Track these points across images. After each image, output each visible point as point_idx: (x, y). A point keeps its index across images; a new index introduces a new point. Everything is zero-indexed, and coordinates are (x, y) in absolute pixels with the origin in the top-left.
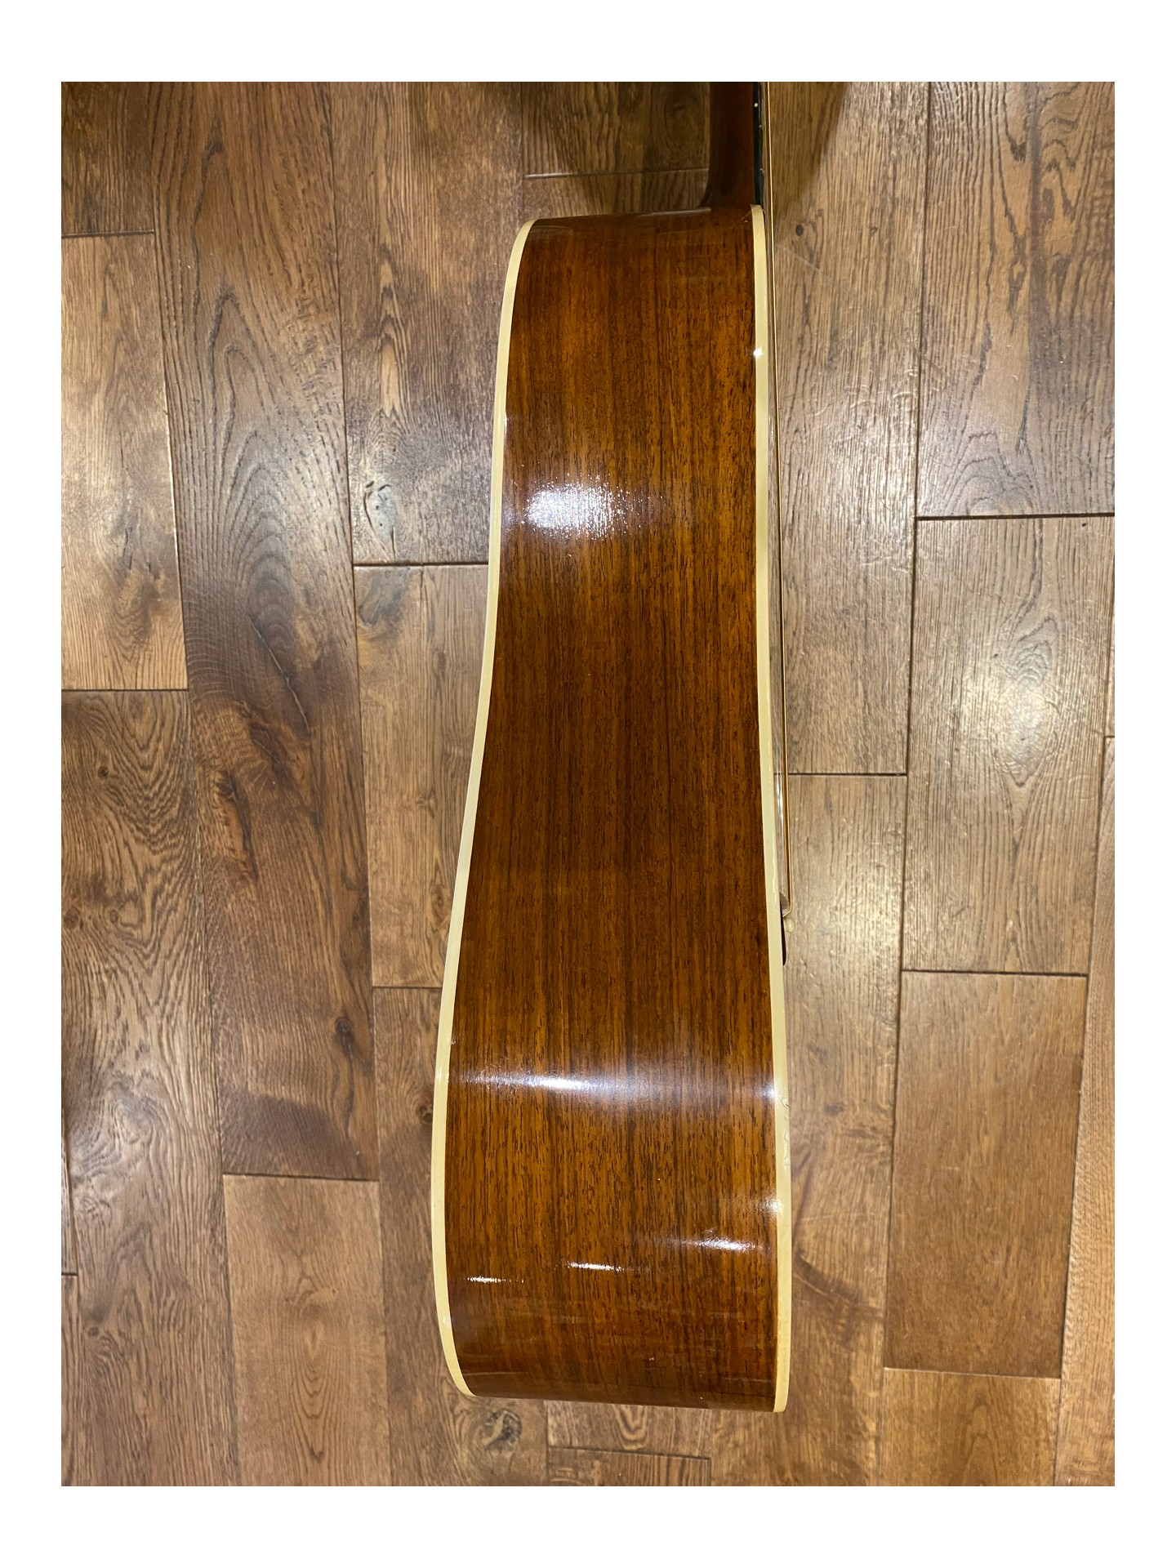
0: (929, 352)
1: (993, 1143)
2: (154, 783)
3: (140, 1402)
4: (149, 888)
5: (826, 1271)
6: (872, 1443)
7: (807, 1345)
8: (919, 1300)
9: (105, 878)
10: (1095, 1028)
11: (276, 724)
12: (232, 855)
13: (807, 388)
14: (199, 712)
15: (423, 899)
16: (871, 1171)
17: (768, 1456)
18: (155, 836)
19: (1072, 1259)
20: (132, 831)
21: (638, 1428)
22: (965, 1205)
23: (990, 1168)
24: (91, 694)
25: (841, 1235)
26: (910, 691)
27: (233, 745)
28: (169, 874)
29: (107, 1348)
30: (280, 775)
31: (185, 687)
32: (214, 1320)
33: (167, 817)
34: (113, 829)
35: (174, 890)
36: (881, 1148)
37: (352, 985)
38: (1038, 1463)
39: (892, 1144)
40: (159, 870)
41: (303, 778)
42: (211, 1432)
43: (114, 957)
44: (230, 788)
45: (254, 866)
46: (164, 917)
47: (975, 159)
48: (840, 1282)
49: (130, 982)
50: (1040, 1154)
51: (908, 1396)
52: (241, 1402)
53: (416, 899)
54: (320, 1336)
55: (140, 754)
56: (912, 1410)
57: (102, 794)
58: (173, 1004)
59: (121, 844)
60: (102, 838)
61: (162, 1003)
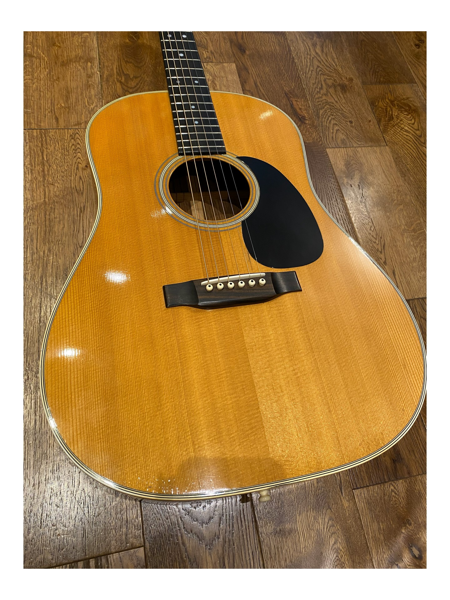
2: (331, 120)
4: (325, 90)
9: (341, 92)
12: (296, 100)
14: (320, 141)
18: (326, 105)
20: (335, 106)
24: (362, 146)
27: (304, 132)
28: (318, 93)
31: (327, 149)
33: (323, 110)
34: (343, 106)
35: (315, 89)
37: (242, 63)
40: (322, 95)
43: (332, 70)
44: (302, 119)
45: (287, 96)
46: (317, 82)
49: (324, 63)
53: (223, 87)
55: (339, 128)
57: (349, 116)
58: (307, 58)
59: (338, 101)
60: (346, 103)
61: (311, 58)
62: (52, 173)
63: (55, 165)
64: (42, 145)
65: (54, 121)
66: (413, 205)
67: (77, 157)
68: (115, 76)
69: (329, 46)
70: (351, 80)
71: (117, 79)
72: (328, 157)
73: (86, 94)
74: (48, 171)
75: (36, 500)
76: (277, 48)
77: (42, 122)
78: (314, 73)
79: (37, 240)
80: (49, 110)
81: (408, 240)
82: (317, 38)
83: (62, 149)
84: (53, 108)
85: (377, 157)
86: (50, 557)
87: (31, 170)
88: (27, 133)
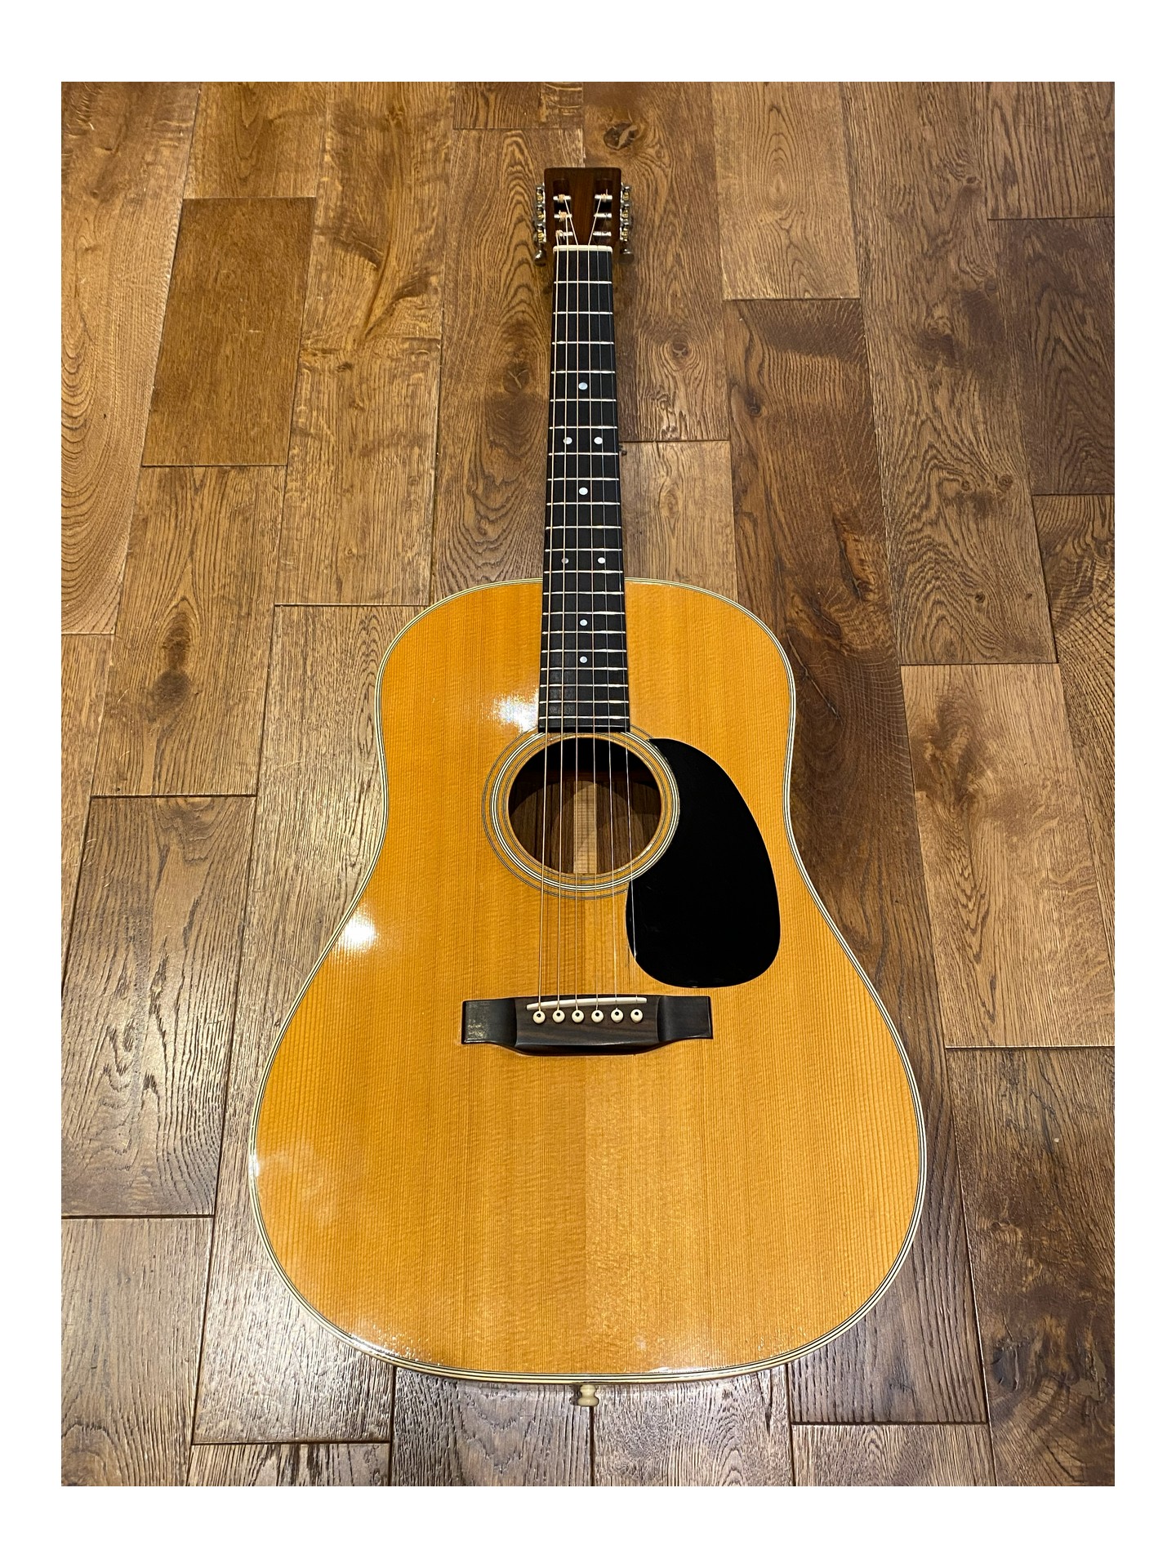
0: (237, 925)
1: (222, 351)
2: (932, 591)
3: (929, 136)
4: (934, 510)
5: (357, 257)
6: (328, 147)
7: (375, 208)
8: (286, 243)
9: (974, 516)
10: (139, 431)
11: (818, 638)
12: (856, 537)
13: (342, 899)
14: (890, 647)
15: (686, 507)
16: (319, 326)
17: (408, 134)
18: (930, 550)
19: (169, 276)
20: (951, 553)
21: (511, 145)
22: (247, 307)
23: (226, 333)
24: (994, 660)
25: (344, 282)
27: (857, 623)
28: (915, 520)
29: (959, 169)
30: (811, 599)
31: (903, 668)
32: (865, 195)
33: (918, 564)
35: (910, 508)
36: (309, 342)
37: (747, 442)
39: (301, 346)
40: (924, 524)
41: (793, 598)
42: (865, 118)
43: (965, 455)
44: (860, 589)
45: (836, 529)
46: (919, 488)
47: (188, 1078)
48: (347, 251)
49: (949, 436)
50: (188, 344)
51: (299, 180)
52: (841, 139)
53: (691, 507)
54: (773, 190)
55: (946, 613)
56: (296, 171)
57: (980, 581)
58: (908, 422)
59: (961, 542)
60: (979, 547)
61: (919, 423)
62: (318, 705)
63: (324, 688)
64: (306, 642)
65: (334, 587)
66: (1084, 820)
67: (369, 671)
68: (465, 481)
69: (972, 388)
70: (1006, 482)
71: (468, 486)
72: (902, 688)
73: (401, 524)
74: (312, 701)
75: (226, 1328)
76: (839, 397)
77: (311, 590)
78: (918, 464)
79: (277, 846)
80: (327, 562)
81: (1047, 908)
82: (945, 365)
83: (342, 653)
84: (334, 559)
85: (1025, 692)
86: (240, 1427)
87: (281, 695)
88: (281, 615)
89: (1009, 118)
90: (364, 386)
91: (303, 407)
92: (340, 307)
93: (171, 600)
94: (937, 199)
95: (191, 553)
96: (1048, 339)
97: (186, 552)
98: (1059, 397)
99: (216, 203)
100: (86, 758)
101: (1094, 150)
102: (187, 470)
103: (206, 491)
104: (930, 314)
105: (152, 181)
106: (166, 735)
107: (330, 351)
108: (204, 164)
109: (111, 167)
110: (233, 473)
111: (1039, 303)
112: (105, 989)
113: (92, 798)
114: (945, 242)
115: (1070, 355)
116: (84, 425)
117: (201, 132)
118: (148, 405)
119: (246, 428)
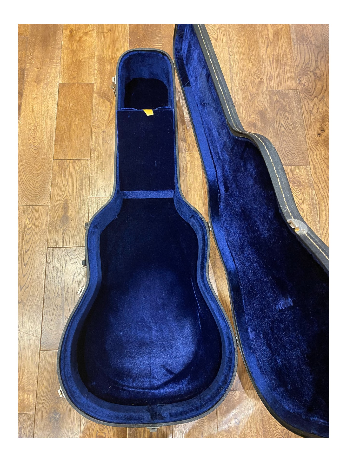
0: (85, 279)
1: (72, 127)
3: (251, 66)
5: (105, 101)
6: (96, 68)
8: (87, 96)
10: (52, 150)
16: (96, 120)
19: (57, 106)
22: (78, 115)
23: (73, 122)
25: (102, 108)
26: (89, 213)
29: (258, 76)
36: (94, 125)
38: (63, 67)
39: (92, 126)
42: (235, 60)
48: (102, 99)
50: (63, 125)
51: (89, 78)
52: (228, 66)
56: (88, 75)
89: (271, 61)
90: (109, 137)
91: (93, 143)
92: (102, 115)
93: (63, 196)
94: (253, 84)
95: (68, 183)
96: (279, 124)
97: (66, 183)
98: (281, 140)
99: (68, 84)
100: (45, 238)
101: (292, 71)
102: (65, 161)
103: (70, 166)
104: (250, 117)
105: (50, 78)
106: (64, 231)
107: (100, 127)
108: (64, 73)
109: (39, 74)
110: (77, 161)
111: (277, 114)
112: (54, 295)
113: (47, 248)
114: (254, 97)
115: (285, 128)
116: (38, 148)
117: (62, 63)
118: (54, 143)
119: (79, 149)
